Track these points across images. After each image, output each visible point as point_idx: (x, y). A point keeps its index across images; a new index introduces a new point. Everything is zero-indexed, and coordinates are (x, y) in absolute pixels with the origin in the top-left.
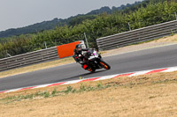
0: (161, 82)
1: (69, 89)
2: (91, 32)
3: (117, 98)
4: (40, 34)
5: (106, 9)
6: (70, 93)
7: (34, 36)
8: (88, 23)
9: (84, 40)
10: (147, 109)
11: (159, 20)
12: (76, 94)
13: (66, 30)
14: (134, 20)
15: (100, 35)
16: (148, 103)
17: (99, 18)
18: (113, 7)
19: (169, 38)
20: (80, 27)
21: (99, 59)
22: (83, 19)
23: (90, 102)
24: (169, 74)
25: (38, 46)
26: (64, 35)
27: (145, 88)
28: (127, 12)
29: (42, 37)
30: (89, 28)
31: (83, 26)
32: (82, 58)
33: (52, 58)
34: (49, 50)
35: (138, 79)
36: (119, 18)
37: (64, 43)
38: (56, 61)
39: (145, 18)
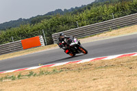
0: (102, 67)
1: (31, 73)
2: (48, 29)
3: (68, 80)
4: (8, 31)
5: (59, 11)
6: (32, 77)
7: (4, 32)
8: (46, 22)
9: (43, 35)
10: (92, 88)
11: (100, 19)
12: (36, 77)
13: (29, 27)
14: (81, 19)
15: (55, 31)
16: (92, 83)
17: (54, 18)
18: (65, 10)
19: (108, 33)
20: (39, 25)
21: (78, 45)
22: (42, 19)
23: (47, 83)
24: (108, 61)
25: (7, 40)
26: (27, 31)
27: (90, 72)
28: (76, 13)
29: (10, 33)
30: (46, 25)
31: (42, 24)
32: (65, 44)
33: (18, 49)
34: (15, 43)
35: (85, 65)
36: (70, 18)
37: (27, 37)
38: (21, 52)
39: (89, 18)
